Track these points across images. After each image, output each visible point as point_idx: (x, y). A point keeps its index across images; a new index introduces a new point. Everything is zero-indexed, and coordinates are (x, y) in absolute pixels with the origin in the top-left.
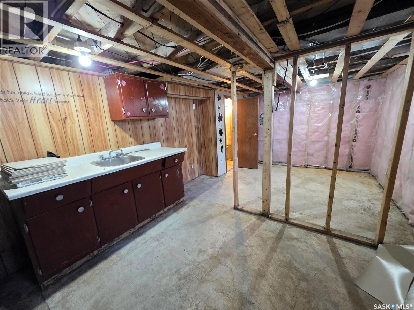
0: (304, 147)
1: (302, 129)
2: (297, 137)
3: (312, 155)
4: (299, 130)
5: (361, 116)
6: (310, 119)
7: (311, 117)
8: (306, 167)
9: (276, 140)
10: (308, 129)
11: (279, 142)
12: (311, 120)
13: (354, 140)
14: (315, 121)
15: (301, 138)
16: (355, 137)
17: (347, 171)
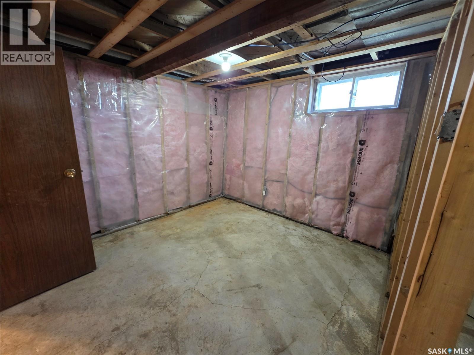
0: (161, 182)
1: (155, 152)
2: (148, 167)
3: (172, 193)
4: (150, 154)
5: (214, 134)
6: (165, 133)
7: (166, 131)
8: (167, 214)
9: (103, 178)
10: (163, 151)
11: (113, 182)
12: (166, 136)
13: (211, 163)
14: (172, 137)
15: (156, 169)
16: (211, 159)
17: (208, 201)
